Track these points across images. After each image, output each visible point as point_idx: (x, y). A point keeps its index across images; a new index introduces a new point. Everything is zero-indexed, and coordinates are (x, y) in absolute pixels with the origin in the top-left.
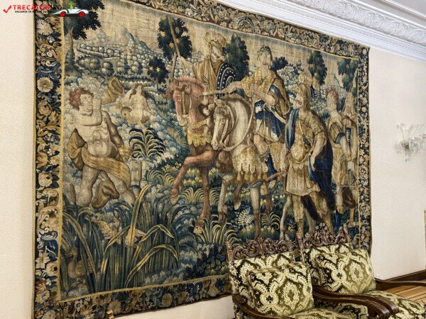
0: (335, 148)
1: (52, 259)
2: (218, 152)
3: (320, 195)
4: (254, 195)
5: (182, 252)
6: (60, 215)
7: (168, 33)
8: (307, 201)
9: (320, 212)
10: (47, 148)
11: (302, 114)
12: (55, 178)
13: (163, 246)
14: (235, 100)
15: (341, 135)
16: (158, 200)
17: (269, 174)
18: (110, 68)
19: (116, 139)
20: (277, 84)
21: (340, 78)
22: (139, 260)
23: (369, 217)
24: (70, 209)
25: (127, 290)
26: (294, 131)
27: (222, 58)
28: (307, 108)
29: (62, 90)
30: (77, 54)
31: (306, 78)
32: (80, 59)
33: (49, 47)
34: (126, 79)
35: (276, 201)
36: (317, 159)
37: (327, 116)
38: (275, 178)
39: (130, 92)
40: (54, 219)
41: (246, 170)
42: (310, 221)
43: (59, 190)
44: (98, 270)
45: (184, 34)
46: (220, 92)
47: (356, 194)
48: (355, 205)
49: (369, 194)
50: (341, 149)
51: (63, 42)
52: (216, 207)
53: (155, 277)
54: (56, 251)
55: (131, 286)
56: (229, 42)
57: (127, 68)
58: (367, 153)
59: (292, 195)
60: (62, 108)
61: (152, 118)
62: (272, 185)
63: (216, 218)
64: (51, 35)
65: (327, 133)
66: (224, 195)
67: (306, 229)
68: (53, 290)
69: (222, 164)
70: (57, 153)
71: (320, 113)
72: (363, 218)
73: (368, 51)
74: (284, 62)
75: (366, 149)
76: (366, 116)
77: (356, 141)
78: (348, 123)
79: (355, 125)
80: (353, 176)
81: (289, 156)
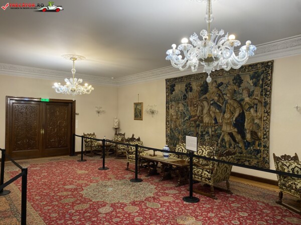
0: (246, 114)
2: (199, 117)
3: (237, 132)
4: (210, 130)
6: (170, 130)
7: (187, 87)
8: (231, 135)
9: (237, 139)
12: (169, 123)
14: (204, 101)
15: (251, 107)
16: (185, 129)
17: (215, 124)
18: (176, 99)
19: (177, 115)
20: (219, 92)
26: (225, 108)
27: (200, 89)
28: (232, 98)
30: (172, 98)
33: (168, 97)
34: (179, 101)
35: (218, 133)
36: (236, 118)
37: (243, 100)
39: (180, 104)
41: (207, 122)
42: (233, 142)
45: (191, 86)
46: (200, 99)
47: (259, 134)
48: (259, 139)
50: (250, 114)
52: (198, 132)
57: (179, 98)
59: (224, 132)
62: (216, 127)
65: (241, 106)
67: (230, 145)
69: (200, 120)
71: (238, 99)
72: (265, 147)
73: (272, 62)
74: (222, 83)
75: (268, 113)
76: (270, 96)
77: (261, 109)
78: (256, 102)
79: (260, 102)
80: (258, 126)
81: (223, 117)
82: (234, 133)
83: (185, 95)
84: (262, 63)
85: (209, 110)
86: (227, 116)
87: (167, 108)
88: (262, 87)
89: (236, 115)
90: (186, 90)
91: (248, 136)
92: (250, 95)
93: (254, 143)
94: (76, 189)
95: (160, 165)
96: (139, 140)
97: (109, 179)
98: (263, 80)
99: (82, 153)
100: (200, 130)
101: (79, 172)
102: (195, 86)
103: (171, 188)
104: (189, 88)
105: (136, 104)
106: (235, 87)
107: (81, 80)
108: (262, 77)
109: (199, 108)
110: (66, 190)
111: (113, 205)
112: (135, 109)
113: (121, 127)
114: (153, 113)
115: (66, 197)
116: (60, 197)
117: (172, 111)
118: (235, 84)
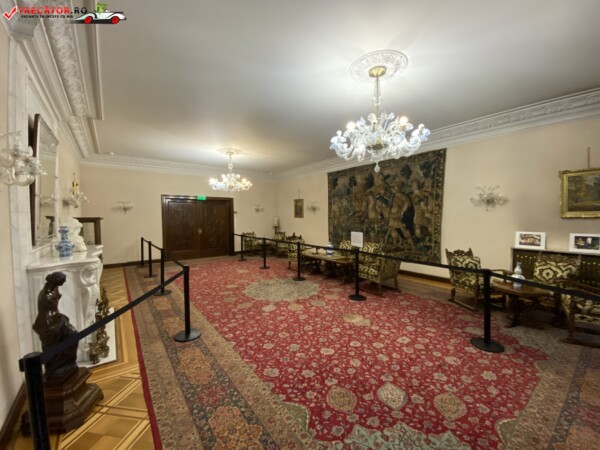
0: (416, 207)
2: (364, 213)
3: (405, 228)
8: (399, 230)
9: (405, 235)
11: (398, 194)
15: (421, 200)
26: (393, 202)
28: (400, 191)
29: (332, 201)
30: (335, 193)
37: (412, 193)
42: (400, 239)
48: (430, 235)
59: (391, 227)
62: (383, 223)
65: (410, 200)
67: (398, 241)
69: (365, 216)
71: (407, 192)
72: (436, 242)
73: (445, 150)
74: (388, 176)
75: (440, 206)
76: (442, 188)
77: (432, 202)
78: (427, 194)
79: (431, 194)
80: (429, 221)
81: (390, 213)
82: (402, 229)
83: (348, 190)
84: (434, 152)
85: (375, 205)
86: (394, 210)
87: (330, 204)
88: (433, 178)
89: (405, 208)
90: (350, 184)
91: (418, 232)
92: (420, 186)
93: (424, 239)
94: (237, 289)
95: (323, 263)
96: (300, 238)
97: (271, 278)
98: (434, 170)
99: (242, 253)
100: (365, 227)
101: (240, 271)
102: (359, 179)
103: (336, 287)
104: (353, 182)
105: (297, 201)
106: (404, 179)
107: (239, 176)
108: (433, 167)
109: (364, 204)
110: (228, 290)
111: (277, 304)
112: (296, 206)
113: (281, 226)
114: (314, 209)
115: (228, 296)
116: (222, 296)
117: (334, 208)
118: (403, 175)
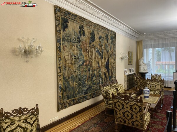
1: (61, 92)
2: (90, 61)
3: (107, 71)
4: (96, 72)
5: (84, 88)
6: (62, 80)
7: (81, 30)
8: (105, 73)
9: (107, 76)
10: (59, 62)
11: (104, 51)
12: (61, 70)
13: (80, 87)
14: (92, 47)
15: (111, 56)
16: (79, 75)
17: (98, 67)
18: (70, 40)
19: (72, 59)
20: (100, 43)
21: (111, 41)
22: (76, 91)
23: (115, 77)
24: (64, 78)
25: (74, 98)
26: (103, 55)
27: (90, 36)
28: (105, 49)
29: (61, 46)
30: (64, 36)
31: (105, 41)
32: (65, 37)
33: (59, 34)
34: (73, 43)
35: (100, 74)
36: (107, 62)
37: (108, 51)
38: (99, 68)
39: (74, 46)
40: (61, 81)
41: (95, 66)
42: (105, 78)
43: (62, 73)
44: (69, 94)
45: (83, 30)
46: (90, 45)
47: (113, 71)
48: (113, 74)
49: (115, 71)
50: (110, 60)
51: (61, 33)
52: (89, 76)
53: (79, 95)
54: (61, 89)
55: (75, 97)
56: (91, 32)
57: (73, 39)
58: (115, 61)
59: (102, 72)
60: (62, 51)
61: (78, 53)
62: (99, 70)
63: (89, 79)
64: (59, 31)
65: (108, 55)
66: (91, 73)
68: (61, 99)
69: (90, 65)
70: (61, 63)
76: (115, 51)
78: (112, 53)
80: (112, 67)
82: (106, 72)
85: (95, 56)
86: (103, 61)
89: (106, 60)
90: (80, 32)
91: (110, 73)
102: (86, 31)
109: (90, 53)
